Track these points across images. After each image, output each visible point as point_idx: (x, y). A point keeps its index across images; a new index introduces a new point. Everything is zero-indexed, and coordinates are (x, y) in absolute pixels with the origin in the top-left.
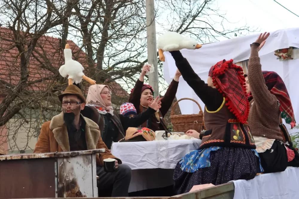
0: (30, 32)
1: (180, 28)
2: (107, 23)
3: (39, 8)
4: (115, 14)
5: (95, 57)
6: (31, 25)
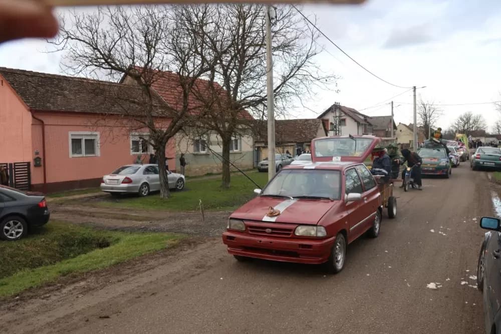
0: (190, 76)
1: (290, 74)
2: (241, 70)
3: (196, 60)
4: (246, 64)
5: (232, 93)
6: (190, 71)
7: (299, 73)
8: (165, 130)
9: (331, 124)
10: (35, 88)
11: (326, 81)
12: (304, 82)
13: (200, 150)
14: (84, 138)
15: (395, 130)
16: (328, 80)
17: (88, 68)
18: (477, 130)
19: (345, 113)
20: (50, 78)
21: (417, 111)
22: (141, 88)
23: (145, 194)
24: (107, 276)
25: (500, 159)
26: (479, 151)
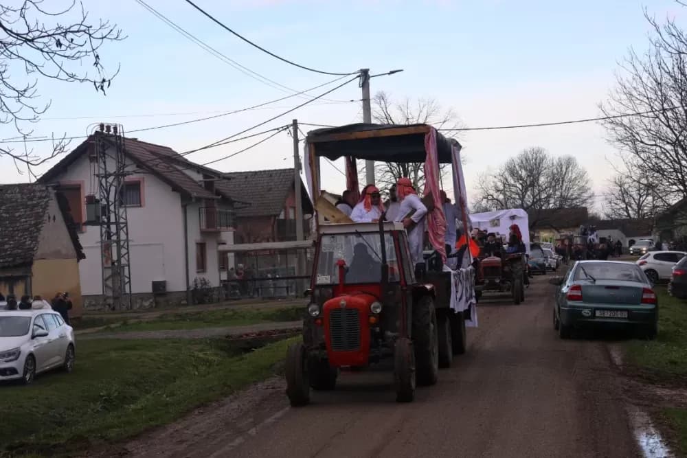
9: (91, 200)
11: (59, 44)
15: (308, 216)
16: (62, 40)
18: (561, 207)
19: (140, 165)
25: (645, 296)
26: (575, 278)
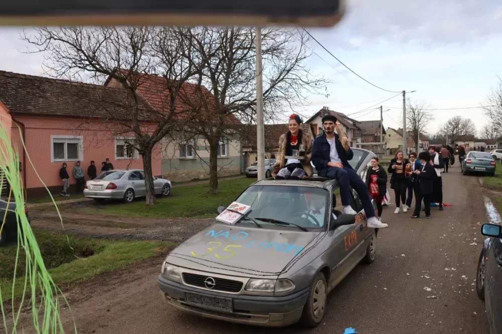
0: (177, 79)
1: (278, 78)
2: (228, 74)
3: (183, 63)
4: (234, 67)
5: (220, 96)
6: (178, 74)
7: (289, 77)
8: (150, 134)
9: (320, 129)
10: (15, 90)
12: (293, 86)
13: (187, 155)
14: (66, 142)
15: (384, 135)
16: (317, 84)
17: (71, 70)
18: (465, 135)
20: (31, 80)
21: (407, 116)
22: (126, 91)
23: (130, 201)
24: (92, 287)
25: (492, 163)
26: (469, 156)
